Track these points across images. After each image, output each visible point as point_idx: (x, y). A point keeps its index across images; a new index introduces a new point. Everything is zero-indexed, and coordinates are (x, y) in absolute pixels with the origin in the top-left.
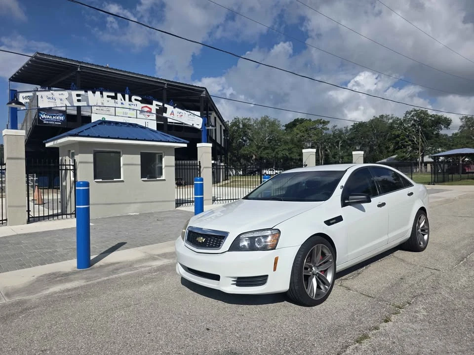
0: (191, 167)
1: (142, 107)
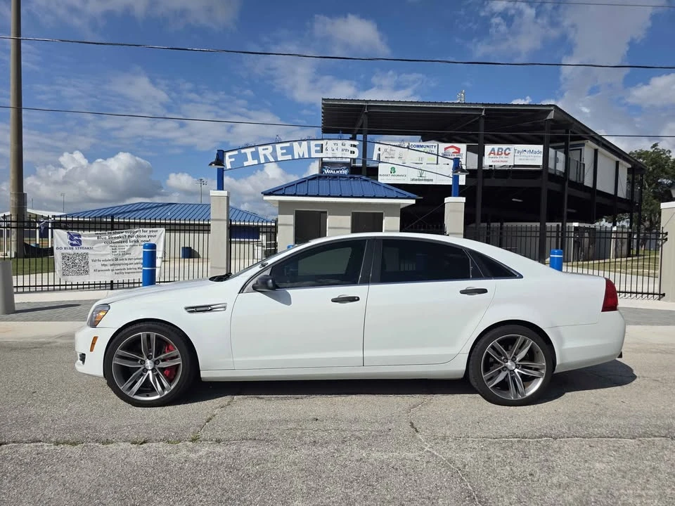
0: (524, 234)
1: (446, 149)
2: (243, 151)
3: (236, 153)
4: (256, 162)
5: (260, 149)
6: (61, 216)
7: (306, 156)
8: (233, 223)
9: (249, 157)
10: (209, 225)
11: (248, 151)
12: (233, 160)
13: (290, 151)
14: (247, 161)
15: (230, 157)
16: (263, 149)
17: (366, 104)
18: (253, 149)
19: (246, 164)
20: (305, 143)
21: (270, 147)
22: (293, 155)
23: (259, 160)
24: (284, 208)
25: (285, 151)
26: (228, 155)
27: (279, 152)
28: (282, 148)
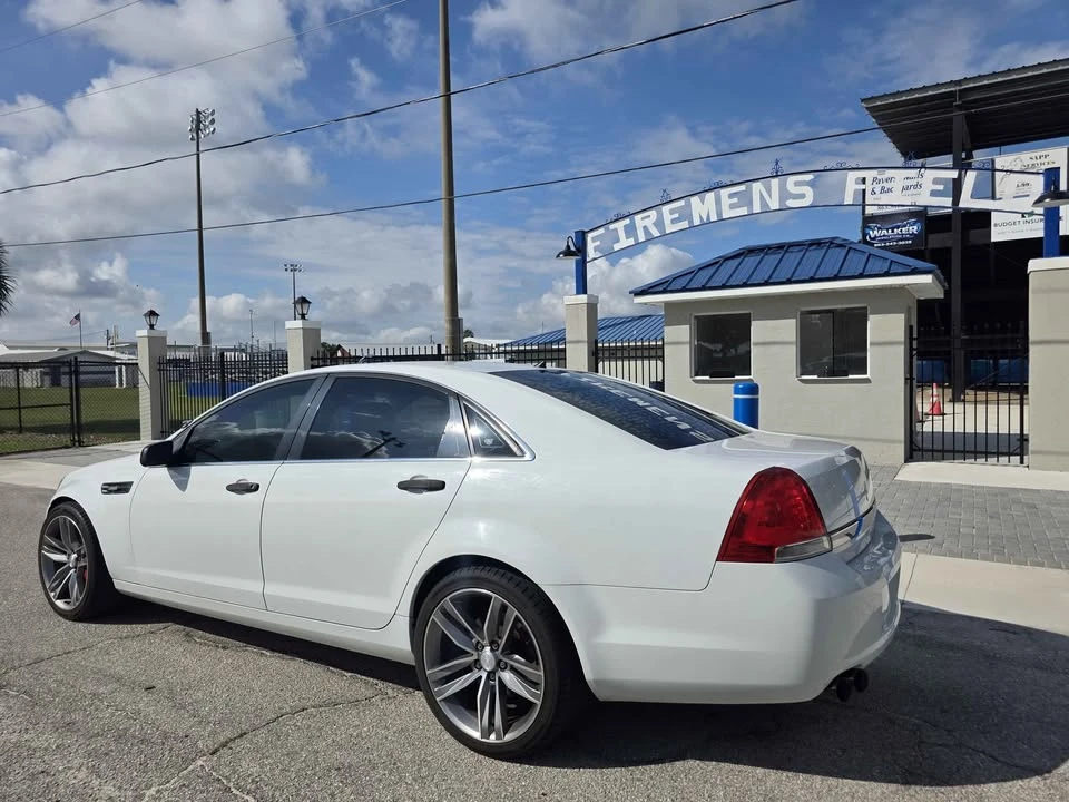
2: (612, 227)
3: (601, 231)
4: (631, 242)
5: (638, 218)
6: (505, 345)
7: (714, 218)
8: (600, 345)
9: (622, 234)
10: (564, 350)
11: (620, 225)
12: (598, 243)
13: (685, 214)
14: (618, 241)
15: (594, 240)
16: (643, 219)
17: (958, 88)
18: (627, 221)
19: (617, 247)
20: (710, 196)
21: (653, 213)
22: (691, 221)
23: (636, 238)
24: (674, 313)
25: (676, 215)
26: (590, 236)
27: (667, 218)
28: (672, 212)
